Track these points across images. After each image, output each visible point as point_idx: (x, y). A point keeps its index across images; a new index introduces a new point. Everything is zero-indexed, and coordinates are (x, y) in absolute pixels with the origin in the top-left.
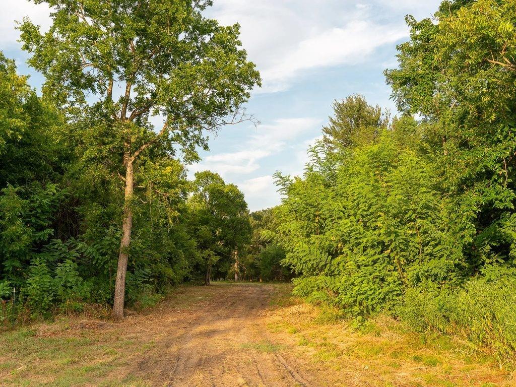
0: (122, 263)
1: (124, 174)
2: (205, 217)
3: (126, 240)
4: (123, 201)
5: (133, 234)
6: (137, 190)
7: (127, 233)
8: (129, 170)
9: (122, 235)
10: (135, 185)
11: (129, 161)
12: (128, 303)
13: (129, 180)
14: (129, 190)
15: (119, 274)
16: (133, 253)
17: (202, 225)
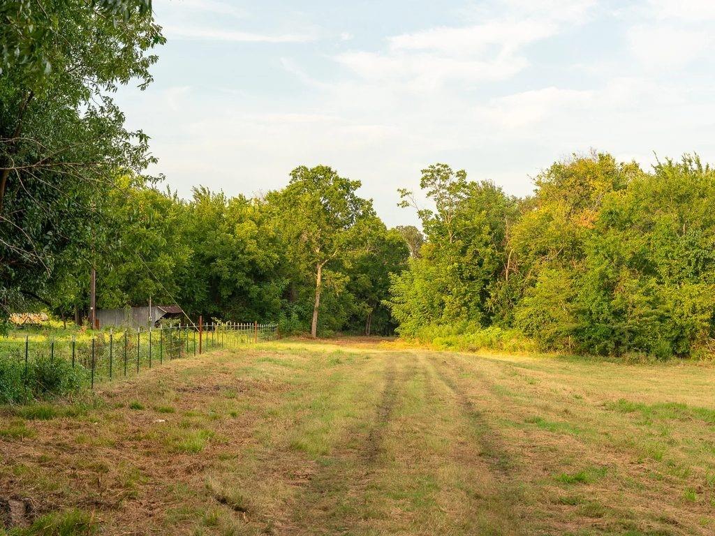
0: (315, 314)
1: (317, 273)
2: (365, 264)
3: (317, 304)
4: (315, 286)
5: (320, 301)
6: (322, 280)
7: (318, 301)
8: (319, 272)
9: (315, 302)
10: (322, 277)
11: (319, 267)
12: (317, 334)
13: (319, 276)
14: (319, 281)
15: (314, 320)
16: (319, 309)
17: (362, 273)
